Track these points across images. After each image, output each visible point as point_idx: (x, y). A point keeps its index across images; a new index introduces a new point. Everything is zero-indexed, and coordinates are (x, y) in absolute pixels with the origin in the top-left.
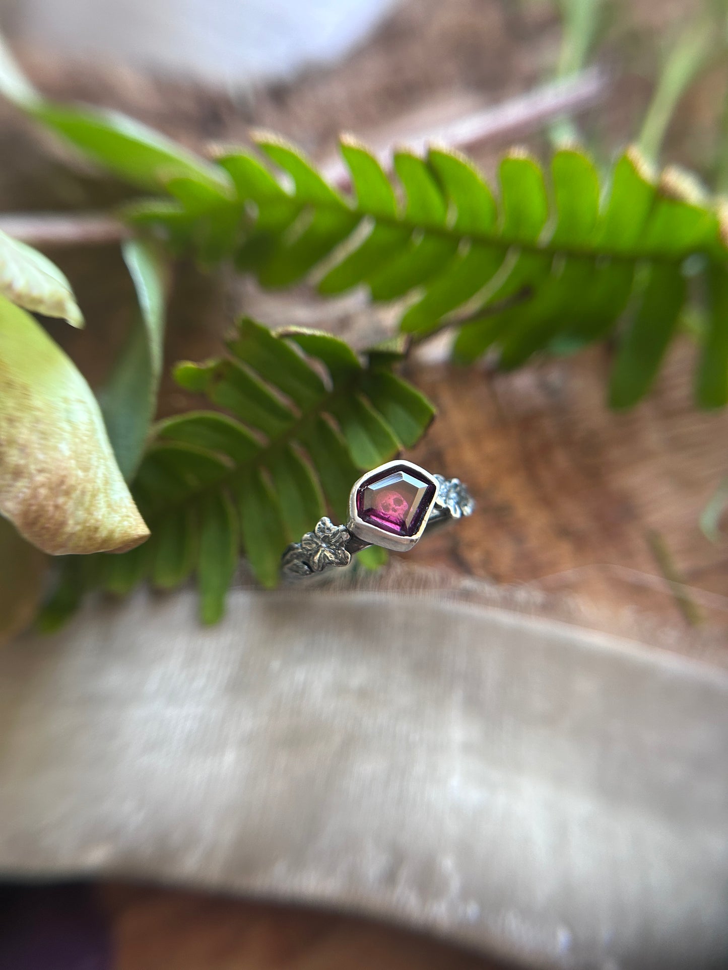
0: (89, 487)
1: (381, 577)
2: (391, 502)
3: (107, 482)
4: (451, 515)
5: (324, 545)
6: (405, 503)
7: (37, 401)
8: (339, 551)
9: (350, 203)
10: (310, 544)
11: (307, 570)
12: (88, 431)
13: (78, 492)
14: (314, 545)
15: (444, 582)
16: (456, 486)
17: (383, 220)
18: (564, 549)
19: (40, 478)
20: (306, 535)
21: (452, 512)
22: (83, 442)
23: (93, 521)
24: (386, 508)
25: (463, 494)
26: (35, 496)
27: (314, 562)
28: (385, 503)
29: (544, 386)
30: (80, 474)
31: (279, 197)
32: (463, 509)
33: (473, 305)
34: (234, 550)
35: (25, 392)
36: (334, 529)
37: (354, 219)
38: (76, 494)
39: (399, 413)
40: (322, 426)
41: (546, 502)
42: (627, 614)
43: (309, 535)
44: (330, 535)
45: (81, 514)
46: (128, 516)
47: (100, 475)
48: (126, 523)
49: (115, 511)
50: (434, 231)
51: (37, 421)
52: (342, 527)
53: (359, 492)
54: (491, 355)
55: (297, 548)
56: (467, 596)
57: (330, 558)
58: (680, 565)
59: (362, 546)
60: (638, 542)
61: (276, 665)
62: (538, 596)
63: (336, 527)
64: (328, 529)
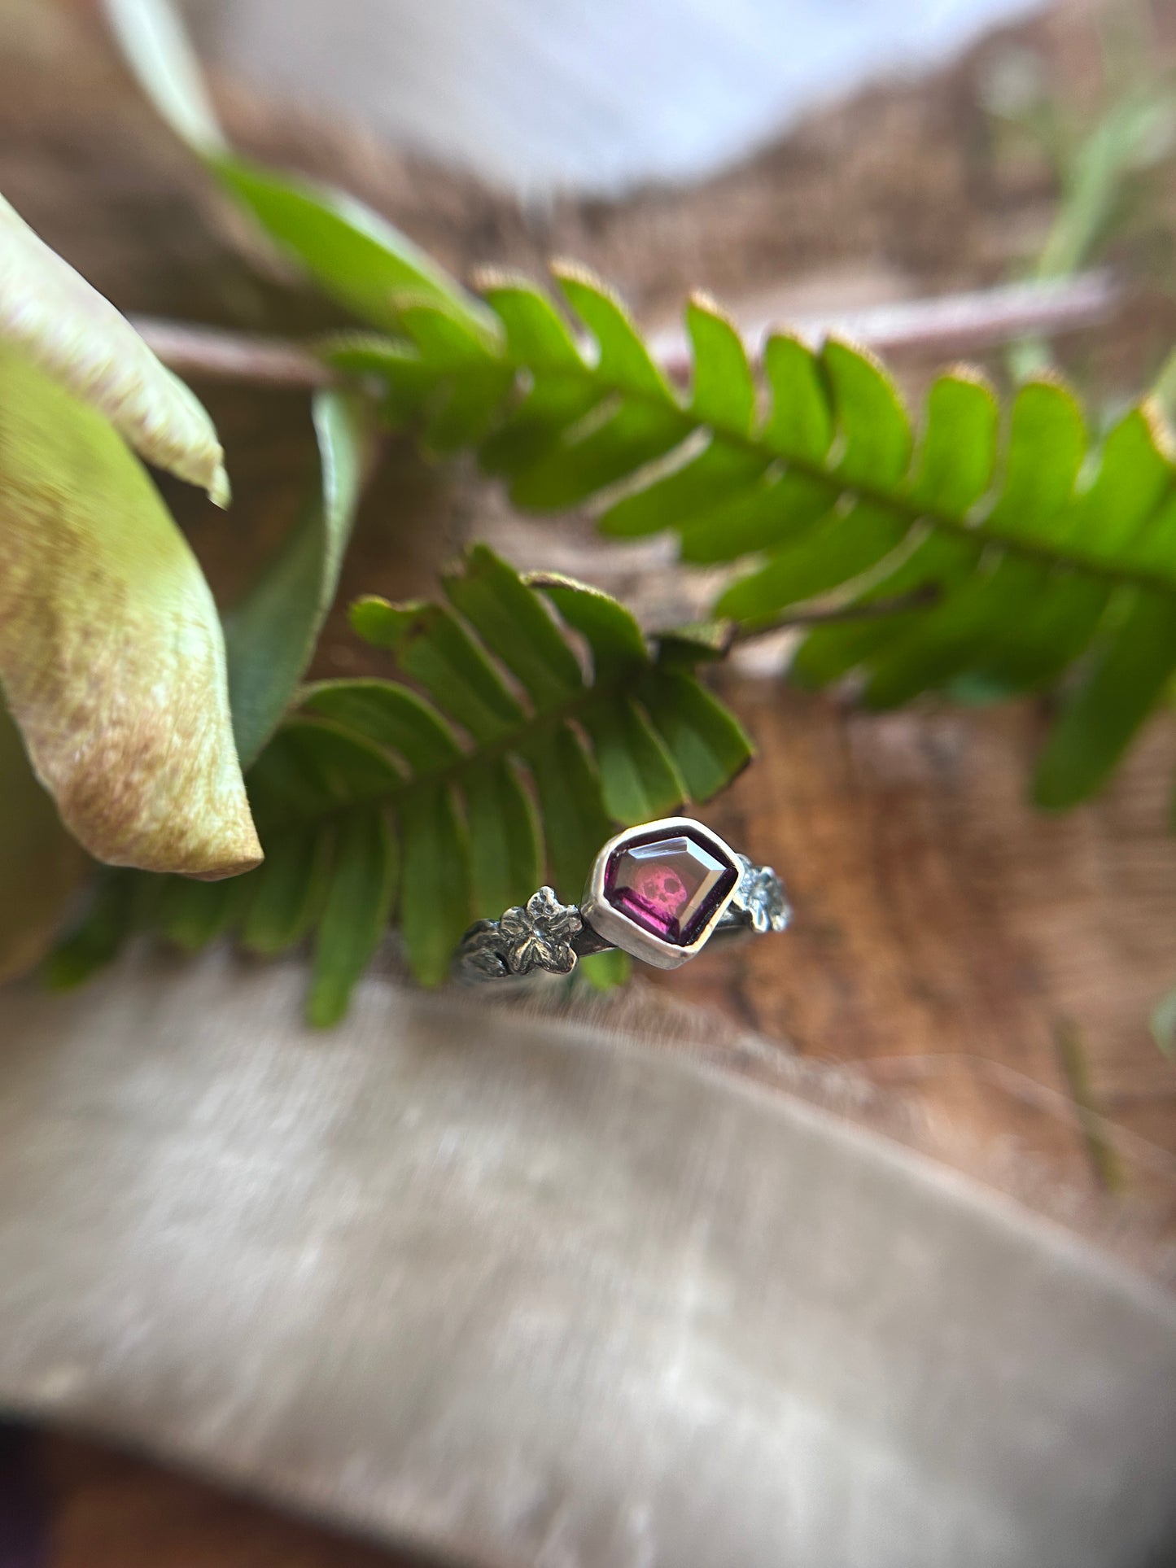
0: (186, 763)
1: (611, 1004)
2: (661, 883)
3: (213, 762)
4: (752, 925)
5: (537, 933)
6: (683, 891)
7: (134, 612)
8: (560, 948)
9: (682, 400)
10: (514, 926)
11: (500, 969)
12: (201, 673)
13: (167, 768)
14: (521, 930)
16: (767, 879)
17: (726, 437)
19: (113, 735)
20: (510, 910)
21: (755, 920)
22: (190, 690)
23: (178, 820)
24: (652, 891)
25: (775, 894)
26: (98, 760)
27: (515, 957)
28: (651, 883)
29: (928, 747)
30: (177, 740)
31: (573, 368)
32: (772, 919)
33: (840, 597)
34: (383, 911)
35: (119, 594)
36: (559, 909)
37: (683, 426)
38: (162, 772)
39: (693, 744)
40: (564, 740)
41: (899, 935)
42: (1002, 1149)
43: (515, 912)
44: (551, 918)
45: (164, 804)
46: (235, 823)
47: (206, 748)
48: (229, 834)
49: (217, 812)
50: (803, 469)
51: (127, 642)
52: (572, 909)
54: (853, 682)
55: (492, 929)
56: (744, 1064)
57: (543, 957)
58: (1101, 1084)
59: (599, 947)
60: (1038, 1032)
61: (413, 1115)
62: (862, 1090)
63: (562, 907)
64: (550, 907)
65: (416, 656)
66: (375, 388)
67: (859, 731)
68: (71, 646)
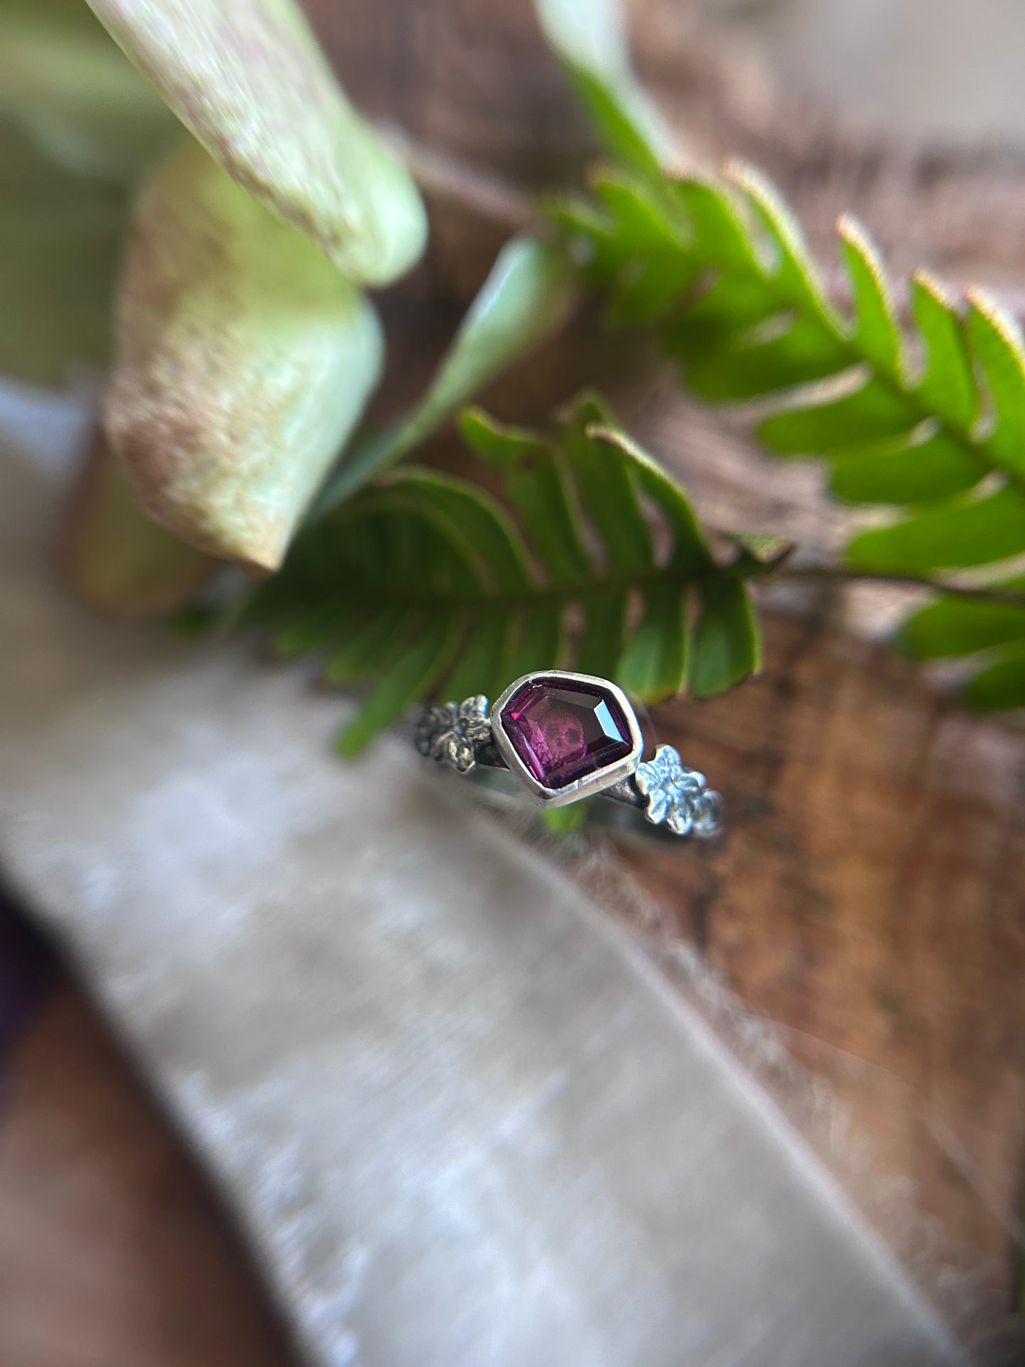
0: (225, 462)
2: (564, 729)
3: (256, 473)
4: (646, 811)
5: (457, 730)
7: (239, 332)
8: (465, 748)
9: (843, 329)
10: (446, 717)
13: (205, 457)
14: (448, 722)
15: (656, 926)
16: (695, 783)
17: (884, 379)
18: (877, 1025)
19: (172, 412)
20: (451, 704)
21: (651, 808)
23: (204, 503)
25: (696, 802)
26: (151, 427)
27: (434, 743)
28: (555, 724)
30: (224, 439)
36: (481, 717)
38: (201, 458)
39: (718, 647)
44: (472, 722)
45: (194, 486)
51: (220, 349)
52: (487, 720)
53: (527, 685)
56: (673, 971)
57: (451, 751)
59: (498, 763)
62: (772, 1050)
63: (484, 716)
64: (475, 713)
65: (522, 486)
66: (581, 253)
67: (951, 732)
68: (175, 337)
